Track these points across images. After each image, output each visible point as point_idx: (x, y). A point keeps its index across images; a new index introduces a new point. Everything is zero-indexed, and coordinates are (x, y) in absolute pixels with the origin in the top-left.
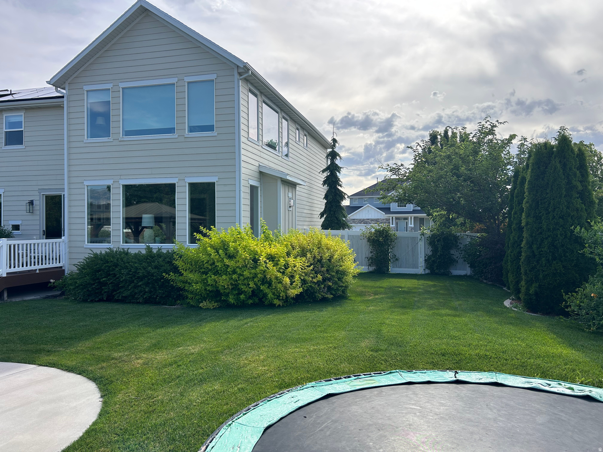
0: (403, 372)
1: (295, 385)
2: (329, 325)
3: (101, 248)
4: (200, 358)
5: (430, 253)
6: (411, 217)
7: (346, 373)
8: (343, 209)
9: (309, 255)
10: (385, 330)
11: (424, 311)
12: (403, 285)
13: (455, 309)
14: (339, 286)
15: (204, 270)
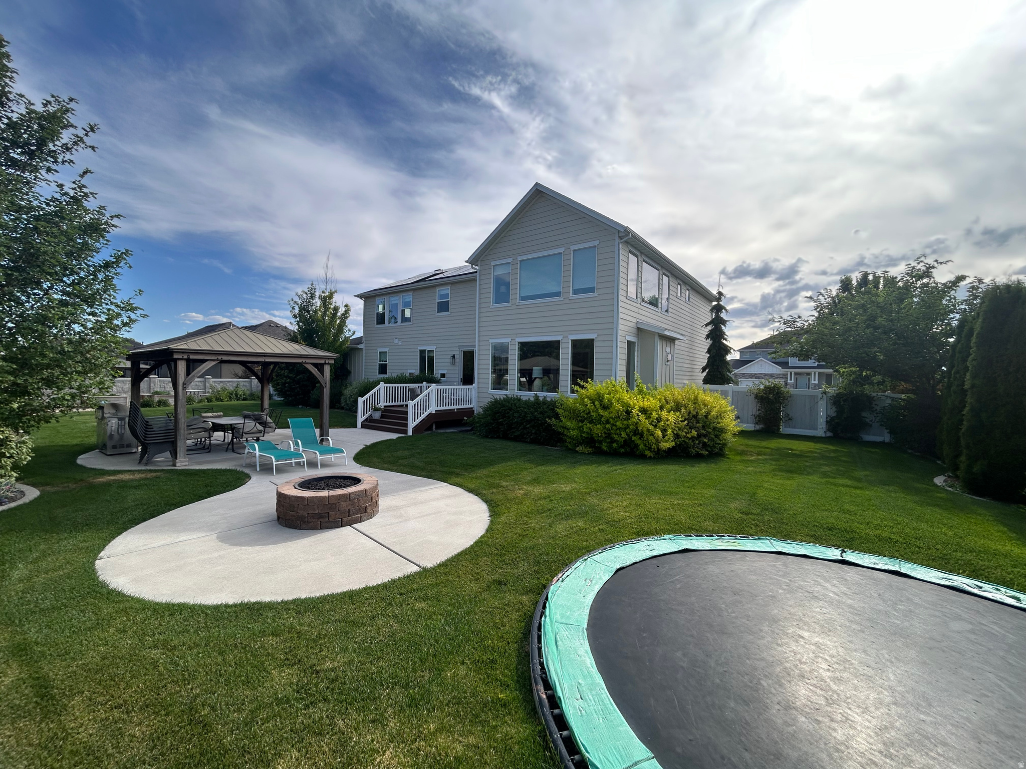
0: (774, 540)
1: (654, 534)
2: (699, 482)
3: (500, 394)
4: (570, 496)
5: (834, 415)
6: (815, 373)
7: (709, 531)
8: (729, 365)
9: (683, 410)
10: (761, 493)
11: (816, 478)
12: (794, 448)
13: (859, 480)
14: (716, 444)
15: (580, 418)
